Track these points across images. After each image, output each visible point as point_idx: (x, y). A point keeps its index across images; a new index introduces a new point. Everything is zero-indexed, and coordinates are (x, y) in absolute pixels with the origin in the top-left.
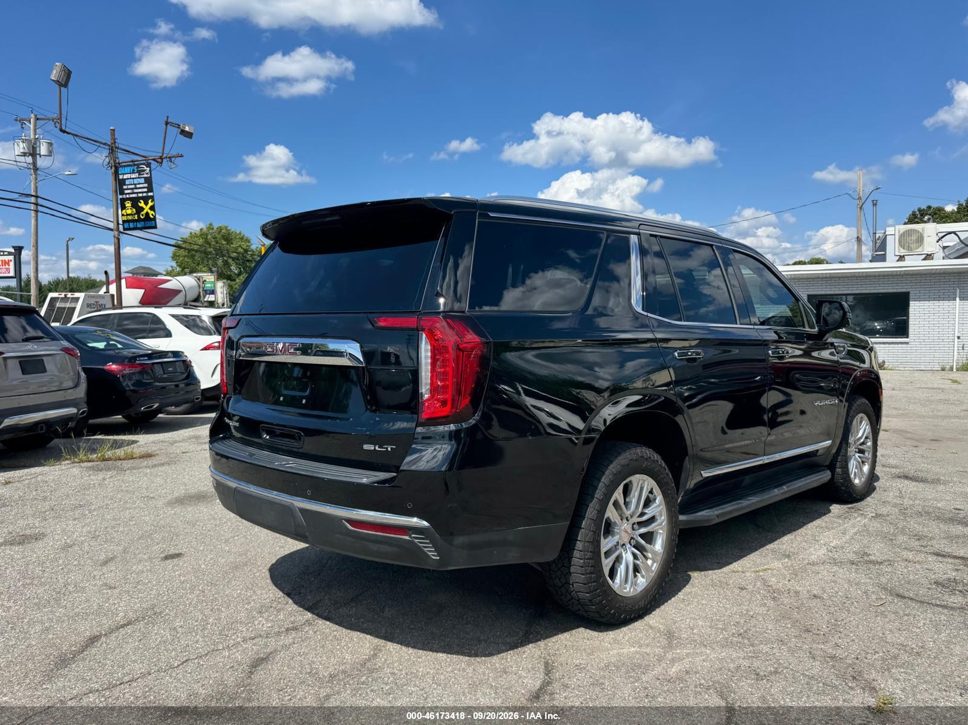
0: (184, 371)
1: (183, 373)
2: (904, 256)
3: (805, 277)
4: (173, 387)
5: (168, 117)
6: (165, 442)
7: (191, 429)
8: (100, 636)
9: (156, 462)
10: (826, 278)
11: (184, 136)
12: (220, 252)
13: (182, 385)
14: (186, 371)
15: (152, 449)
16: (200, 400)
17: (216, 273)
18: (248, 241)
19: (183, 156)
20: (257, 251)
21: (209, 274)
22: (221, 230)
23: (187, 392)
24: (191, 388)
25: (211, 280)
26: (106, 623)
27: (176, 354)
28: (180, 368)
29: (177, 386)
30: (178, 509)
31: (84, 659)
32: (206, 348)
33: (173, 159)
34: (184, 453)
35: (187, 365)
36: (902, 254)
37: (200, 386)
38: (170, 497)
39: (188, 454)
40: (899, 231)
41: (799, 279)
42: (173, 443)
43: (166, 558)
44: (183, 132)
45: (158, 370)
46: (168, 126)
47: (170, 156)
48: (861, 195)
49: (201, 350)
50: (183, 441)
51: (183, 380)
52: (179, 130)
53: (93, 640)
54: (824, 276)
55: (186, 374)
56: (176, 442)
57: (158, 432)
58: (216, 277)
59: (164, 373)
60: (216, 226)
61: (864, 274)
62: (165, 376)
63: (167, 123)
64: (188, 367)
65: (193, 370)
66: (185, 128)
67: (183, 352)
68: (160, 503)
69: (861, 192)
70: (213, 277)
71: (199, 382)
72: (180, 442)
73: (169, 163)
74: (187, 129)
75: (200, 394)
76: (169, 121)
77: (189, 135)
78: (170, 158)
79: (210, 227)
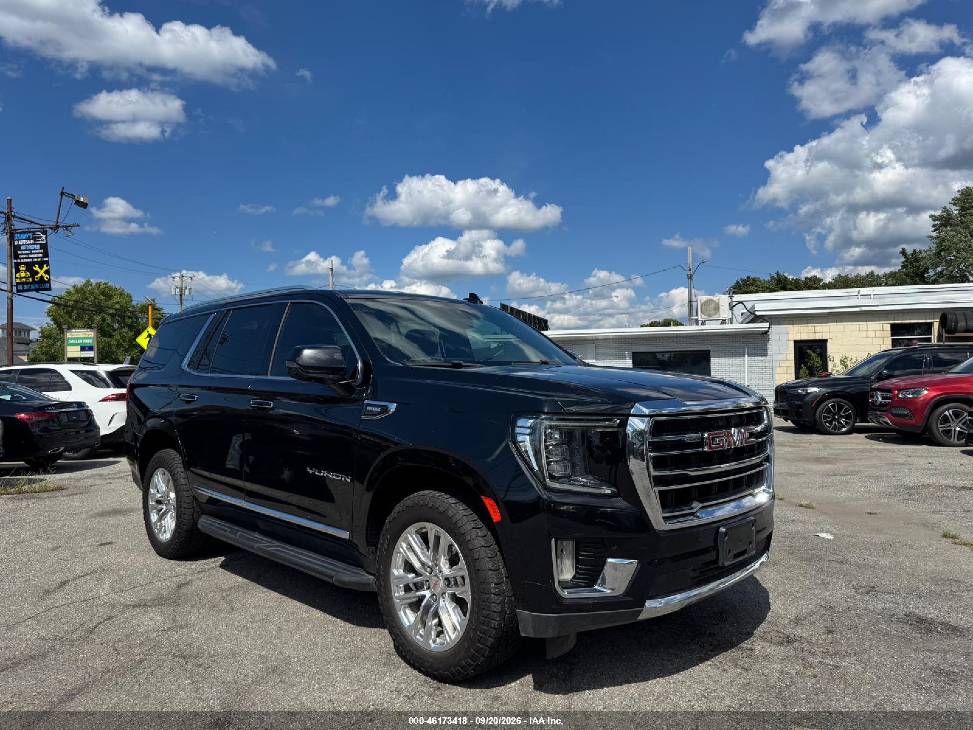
0: (86, 419)
1: (85, 421)
2: (705, 321)
3: (630, 337)
4: (74, 433)
5: (63, 188)
6: (71, 479)
7: (92, 470)
8: (68, 581)
9: (68, 493)
10: (646, 338)
11: (79, 206)
12: (100, 309)
13: (82, 432)
14: (88, 419)
15: (62, 484)
16: (99, 445)
17: (96, 330)
18: (129, 296)
19: (79, 226)
20: (137, 307)
21: (89, 330)
22: (100, 286)
23: (86, 437)
24: (92, 434)
25: (90, 336)
26: (71, 577)
27: (80, 404)
28: (83, 416)
29: (78, 432)
30: (101, 519)
31: (62, 591)
32: (104, 400)
33: (69, 228)
34: (92, 486)
35: (89, 414)
36: (703, 320)
37: (100, 432)
38: (91, 513)
39: (96, 487)
40: (701, 301)
41: (625, 339)
42: (79, 480)
43: (101, 545)
44: (78, 203)
45: (64, 419)
46: (64, 196)
47: (67, 225)
48: (691, 267)
49: (100, 401)
50: (87, 478)
51: (85, 427)
52: (74, 201)
53: (64, 583)
54: (645, 336)
55: (87, 423)
56: (81, 479)
57: (62, 473)
58: (95, 333)
59: (69, 421)
60: (93, 281)
61: (675, 335)
62: (69, 423)
63: (62, 194)
64: (89, 416)
65: (94, 419)
66: (80, 198)
67: (84, 403)
68: (84, 517)
69: (691, 265)
70: (92, 333)
71: (99, 429)
72: (85, 478)
73: (66, 231)
74: (82, 199)
75: (100, 439)
76: (64, 191)
77: (84, 205)
78: (67, 227)
79: (88, 283)
